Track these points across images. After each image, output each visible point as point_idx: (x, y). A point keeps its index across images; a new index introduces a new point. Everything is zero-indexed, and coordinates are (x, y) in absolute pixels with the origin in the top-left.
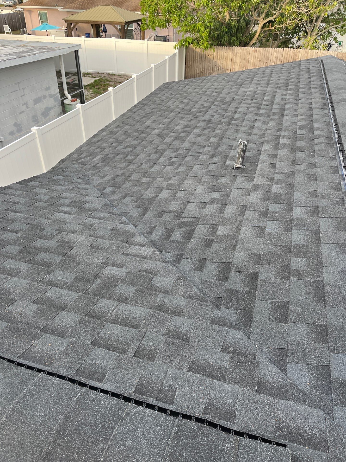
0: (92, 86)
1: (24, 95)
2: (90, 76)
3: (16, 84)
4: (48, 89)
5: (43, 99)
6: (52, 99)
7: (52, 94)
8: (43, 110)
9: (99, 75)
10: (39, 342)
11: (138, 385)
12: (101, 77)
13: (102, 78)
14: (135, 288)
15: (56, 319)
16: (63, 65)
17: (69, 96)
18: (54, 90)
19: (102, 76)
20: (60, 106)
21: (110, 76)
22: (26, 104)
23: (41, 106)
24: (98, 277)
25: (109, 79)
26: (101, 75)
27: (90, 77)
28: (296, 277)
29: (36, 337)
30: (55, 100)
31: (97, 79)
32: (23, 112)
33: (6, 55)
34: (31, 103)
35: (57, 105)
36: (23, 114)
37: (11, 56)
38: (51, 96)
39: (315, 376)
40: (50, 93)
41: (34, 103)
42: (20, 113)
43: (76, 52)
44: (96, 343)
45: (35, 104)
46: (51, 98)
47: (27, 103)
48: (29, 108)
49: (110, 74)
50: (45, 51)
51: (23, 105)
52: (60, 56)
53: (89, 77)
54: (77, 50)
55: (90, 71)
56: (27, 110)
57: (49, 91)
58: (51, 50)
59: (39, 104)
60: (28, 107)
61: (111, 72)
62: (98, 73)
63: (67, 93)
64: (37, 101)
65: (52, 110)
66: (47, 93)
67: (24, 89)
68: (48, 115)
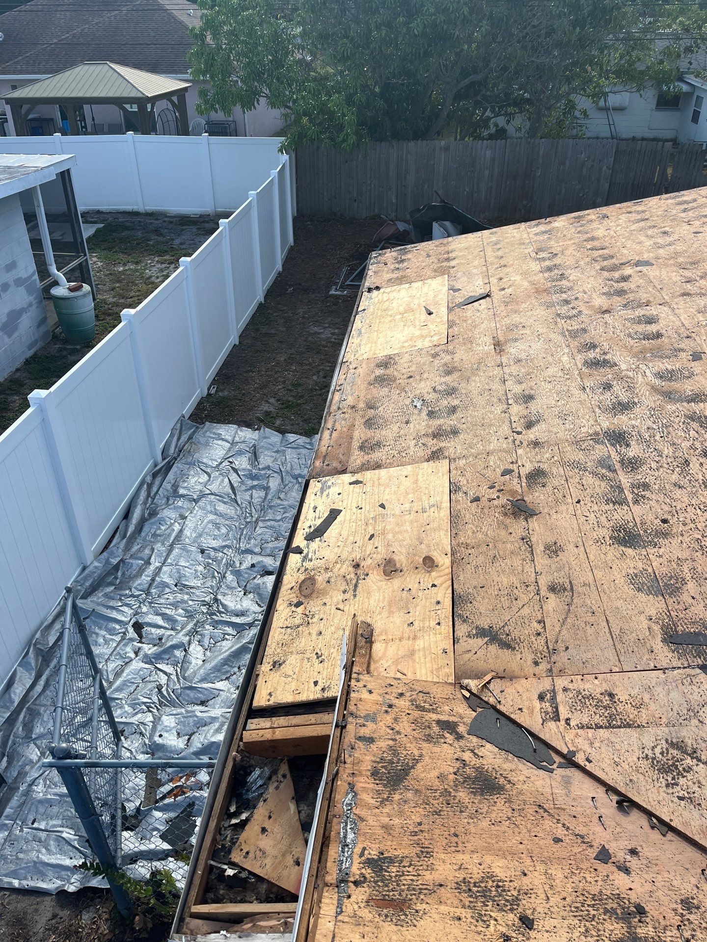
4: (11, 266)
5: (2, 293)
6: (22, 290)
7: (21, 278)
8: (5, 318)
9: (102, 215)
13: (111, 224)
17: (60, 276)
18: (26, 267)
19: (110, 219)
20: (40, 302)
21: (129, 218)
26: (105, 216)
30: (30, 291)
31: (100, 226)
40: (17, 277)
43: (65, 174)
46: (20, 288)
49: (127, 213)
52: (34, 189)
53: (88, 221)
57: (14, 272)
58: (11, 173)
61: (129, 208)
62: (99, 212)
63: (54, 265)
65: (24, 314)
66: (10, 277)
68: (16, 328)
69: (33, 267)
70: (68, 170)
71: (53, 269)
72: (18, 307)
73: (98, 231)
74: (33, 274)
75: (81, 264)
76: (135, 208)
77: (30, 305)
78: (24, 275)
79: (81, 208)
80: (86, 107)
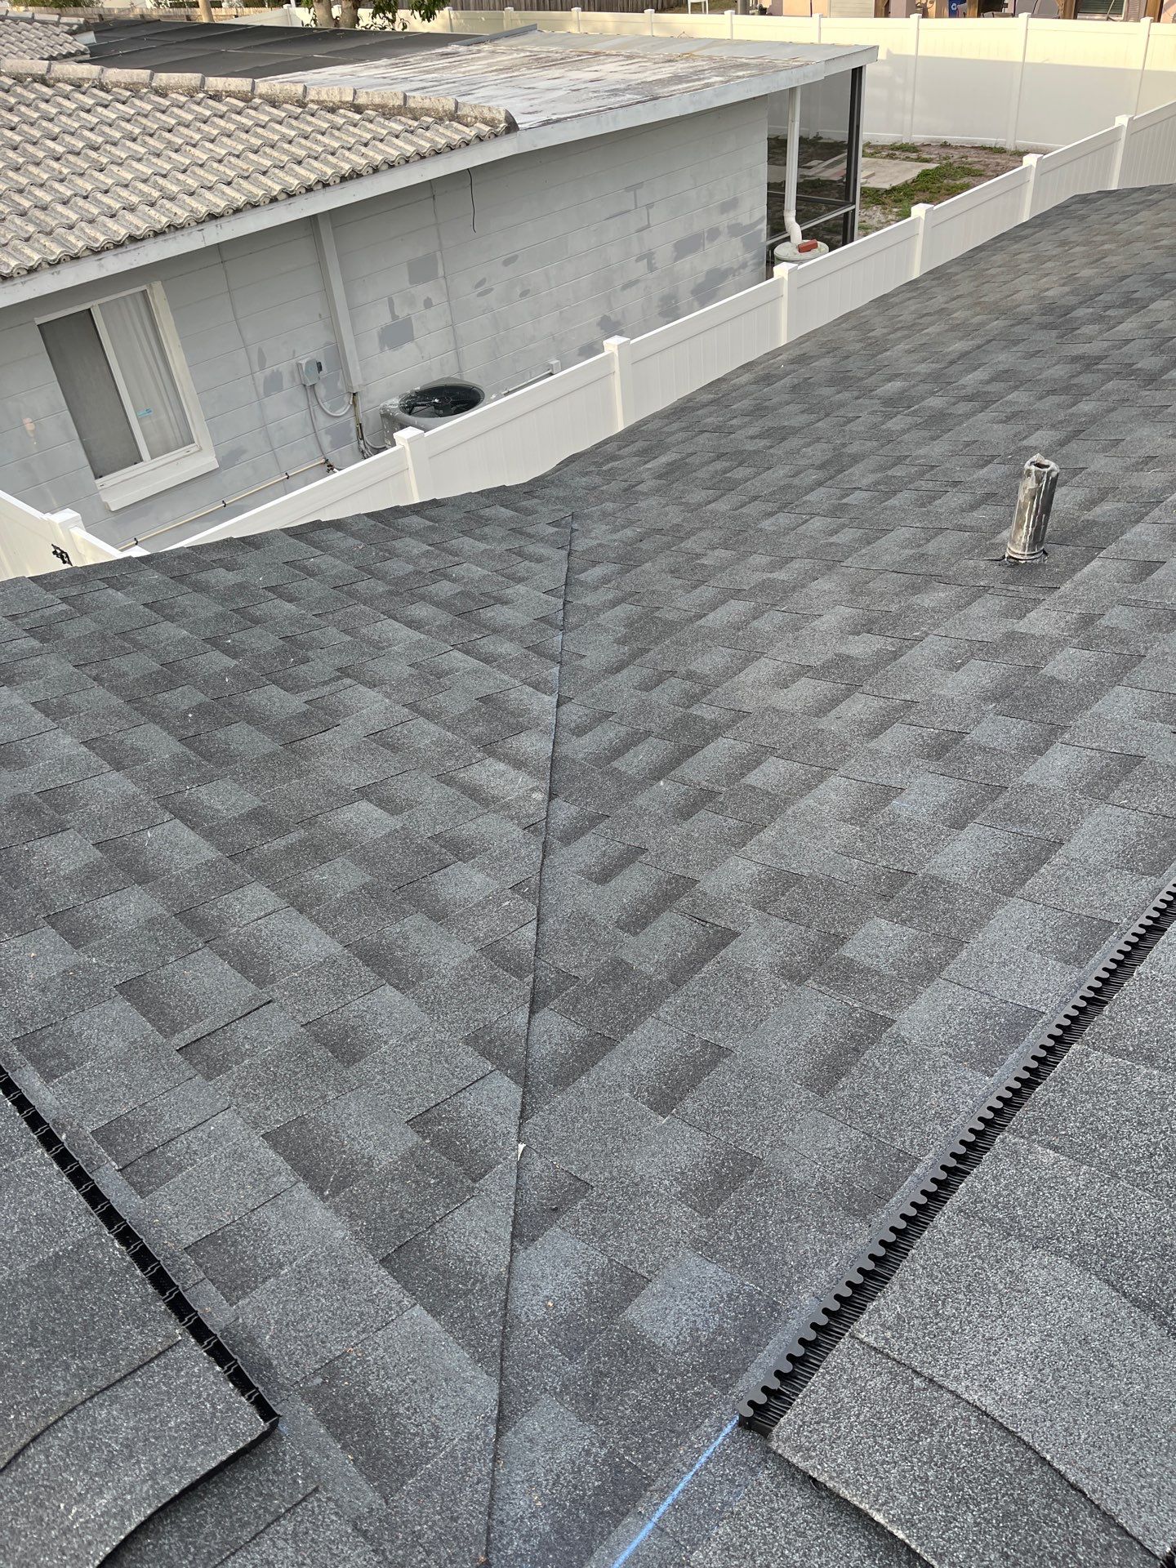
0: (905, 194)
1: (649, 226)
2: (914, 156)
3: (627, 189)
4: (728, 206)
5: (706, 242)
6: (737, 242)
7: (739, 224)
8: (701, 279)
9: (946, 150)
10: (19, 942)
11: (118, 1119)
12: (951, 161)
13: (951, 164)
14: (368, 879)
15: (107, 901)
16: (797, 124)
17: (795, 230)
18: (752, 209)
19: (956, 155)
20: (759, 264)
21: (984, 157)
22: (648, 257)
23: (697, 265)
24: (311, 822)
25: (977, 167)
26: (952, 151)
27: (912, 160)
28: (828, 984)
29: (23, 928)
31: (932, 166)
32: (637, 282)
33: (615, 92)
34: (664, 254)
35: (751, 262)
36: (634, 287)
37: (628, 96)
38: (735, 230)
39: (588, 1294)
40: (734, 222)
41: (676, 253)
42: (625, 287)
43: (857, 73)
44: (130, 990)
45: (677, 259)
46: (734, 239)
47: (653, 253)
48: (656, 269)
49: (984, 148)
50: (741, 74)
51: (638, 260)
52: (793, 90)
53: (907, 159)
54: (861, 68)
55: (918, 138)
56: (651, 276)
57: (732, 214)
58: (764, 68)
59: (689, 258)
60: (651, 268)
61: (990, 141)
62: (945, 145)
63: (793, 219)
64: (685, 247)
65: (731, 277)
66: (724, 221)
67: (649, 206)
68: (713, 295)
69: (763, 210)
71: (790, 217)
72: (725, 266)
74: (761, 220)
75: (847, 213)
77: (744, 266)
78: (745, 220)
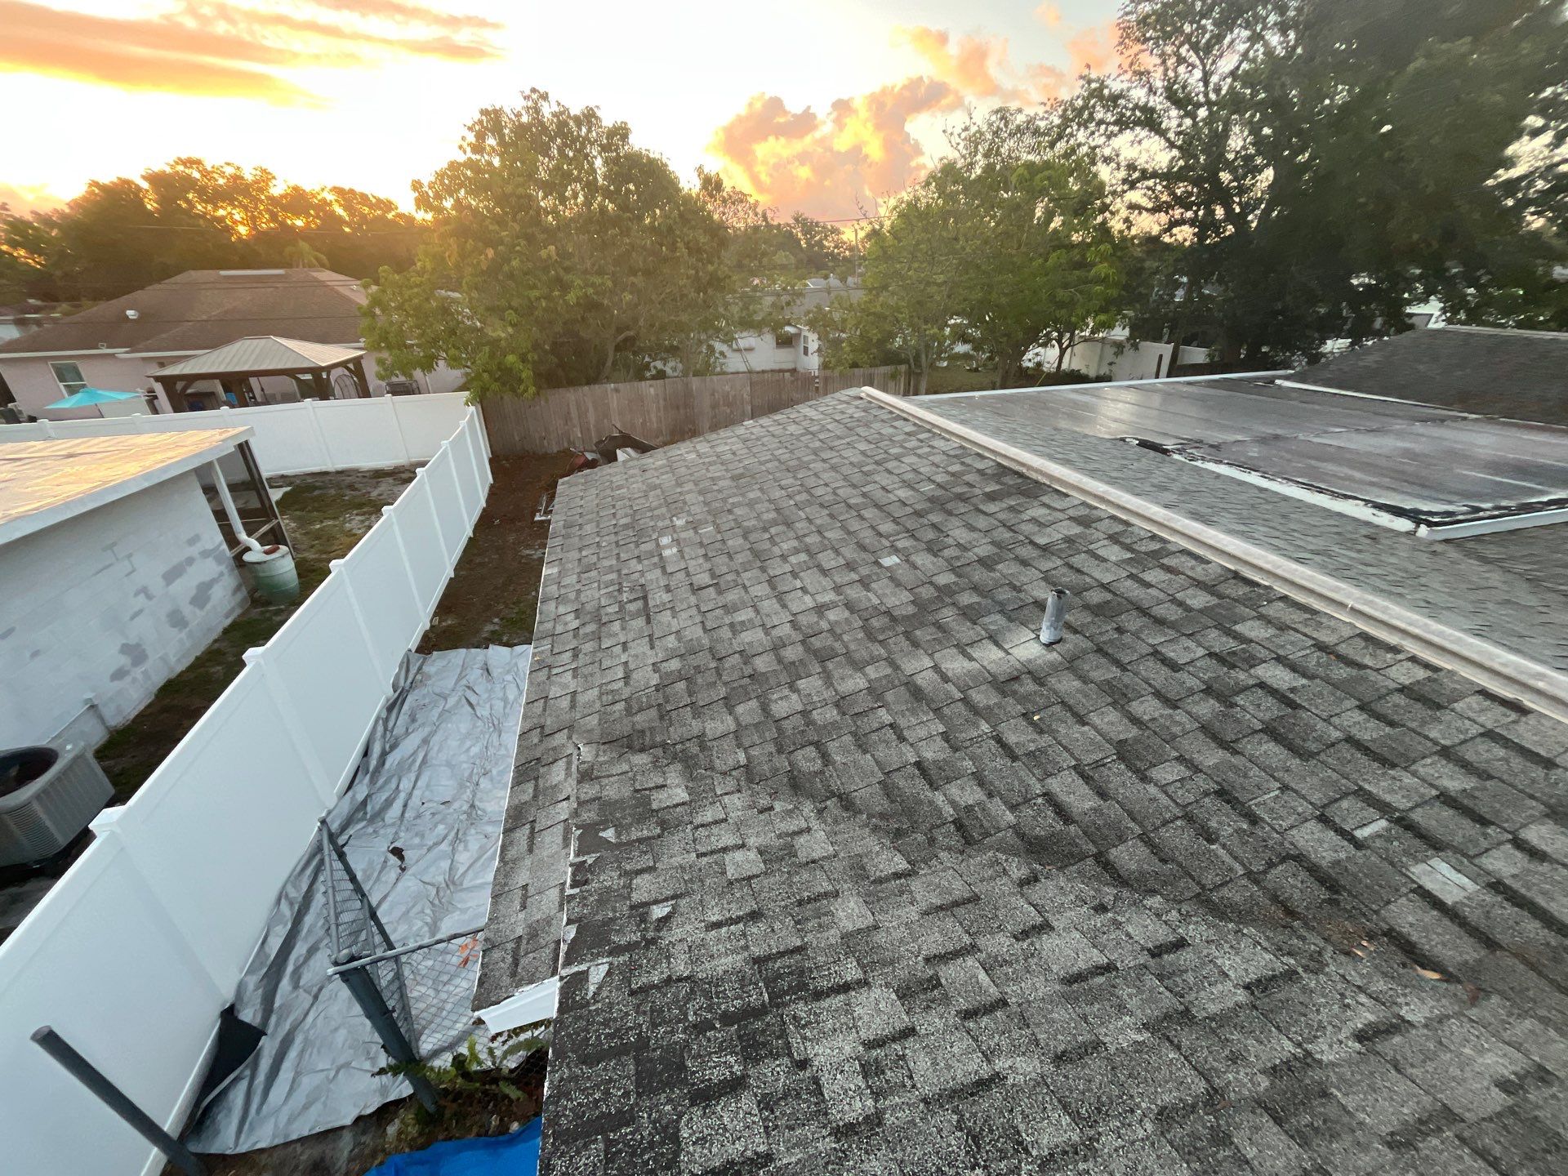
1: (134, 570)
3: (104, 550)
4: (193, 541)
5: (186, 568)
6: (209, 562)
7: (206, 550)
8: (193, 592)
13: (299, 486)
16: (221, 478)
17: (253, 543)
18: (211, 538)
19: (297, 481)
20: (232, 570)
22: (144, 591)
23: (186, 585)
30: (219, 560)
32: (141, 611)
34: (156, 585)
35: (225, 571)
36: (141, 616)
38: (205, 554)
40: (202, 549)
41: (166, 582)
42: (132, 618)
43: (245, 446)
45: (168, 585)
46: (207, 560)
47: (146, 587)
48: (154, 597)
49: (315, 474)
51: (136, 595)
52: (211, 463)
56: (150, 603)
57: (198, 545)
59: (178, 581)
60: (149, 597)
61: (316, 469)
62: (284, 477)
63: (245, 536)
64: (171, 576)
65: (216, 585)
66: (194, 551)
67: (130, 556)
68: (208, 599)
69: (219, 537)
70: (246, 442)
71: (243, 536)
72: (207, 579)
73: (286, 494)
74: (220, 544)
75: (272, 529)
76: (324, 468)
77: (221, 574)
78: (210, 546)
79: (265, 474)
80: (253, 381)
